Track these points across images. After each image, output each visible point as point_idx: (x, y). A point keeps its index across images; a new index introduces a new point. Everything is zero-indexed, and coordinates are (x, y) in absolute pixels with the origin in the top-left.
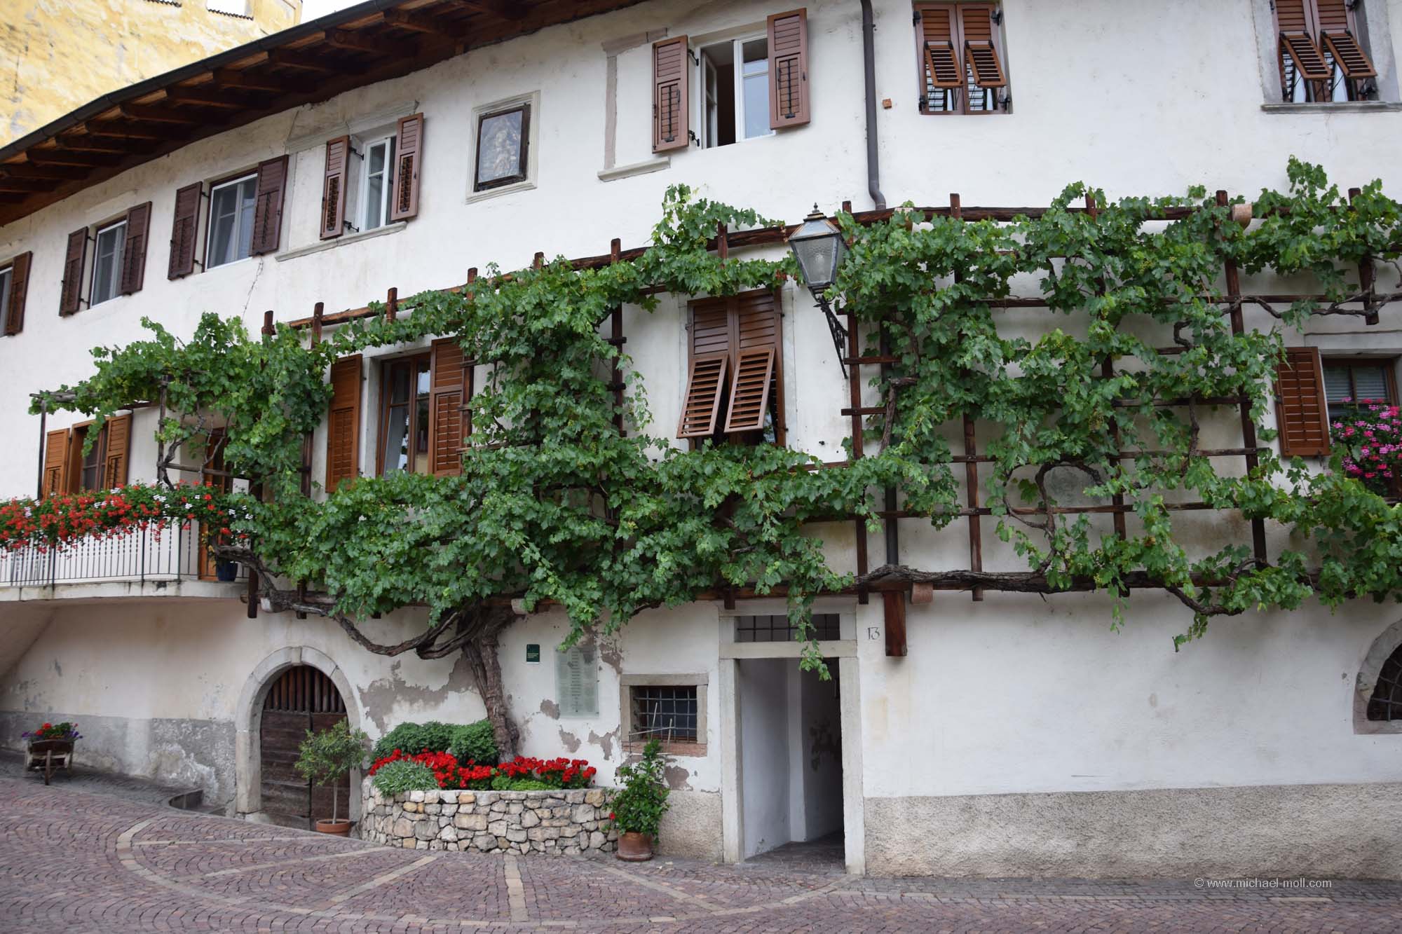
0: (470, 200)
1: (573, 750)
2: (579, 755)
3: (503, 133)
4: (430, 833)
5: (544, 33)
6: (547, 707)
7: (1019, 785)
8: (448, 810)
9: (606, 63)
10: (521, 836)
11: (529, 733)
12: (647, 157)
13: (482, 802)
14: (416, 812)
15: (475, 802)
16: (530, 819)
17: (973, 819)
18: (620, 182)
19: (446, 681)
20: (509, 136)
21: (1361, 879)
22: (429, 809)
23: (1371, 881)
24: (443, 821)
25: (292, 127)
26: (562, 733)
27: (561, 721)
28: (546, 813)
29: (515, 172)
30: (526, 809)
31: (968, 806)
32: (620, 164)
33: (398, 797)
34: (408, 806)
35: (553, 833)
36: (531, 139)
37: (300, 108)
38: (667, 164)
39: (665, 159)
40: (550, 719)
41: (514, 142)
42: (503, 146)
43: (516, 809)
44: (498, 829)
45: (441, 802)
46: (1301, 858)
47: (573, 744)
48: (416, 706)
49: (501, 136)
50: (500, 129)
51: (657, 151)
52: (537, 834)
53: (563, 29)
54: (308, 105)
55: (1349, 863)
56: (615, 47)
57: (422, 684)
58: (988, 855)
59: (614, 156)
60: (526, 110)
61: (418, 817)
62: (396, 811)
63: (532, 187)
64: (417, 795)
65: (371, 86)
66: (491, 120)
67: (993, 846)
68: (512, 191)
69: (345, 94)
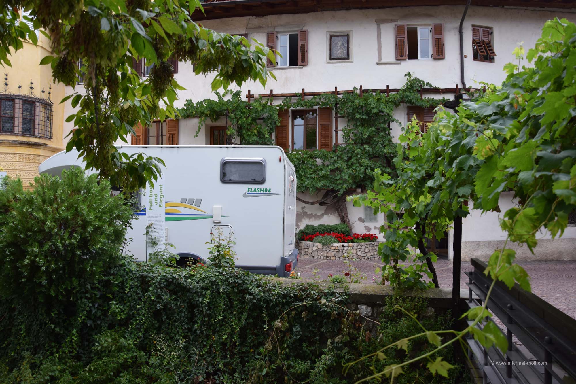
0: (329, 63)
1: (369, 231)
2: (371, 233)
3: (339, 42)
4: (340, 255)
5: (353, 11)
6: (360, 219)
7: (489, 239)
8: (345, 248)
9: (376, 27)
10: (365, 255)
11: (354, 227)
12: (393, 59)
13: (355, 246)
14: (336, 249)
15: (353, 246)
16: (367, 250)
17: (479, 247)
18: (383, 66)
19: (323, 212)
20: (343, 44)
21: (557, 260)
22: (339, 248)
23: (559, 261)
24: (344, 252)
25: (248, 24)
26: (365, 227)
27: (365, 223)
28: (371, 249)
29: (346, 57)
30: (366, 247)
31: (478, 244)
32: (383, 61)
33: (328, 246)
34: (332, 248)
35: (372, 254)
36: (350, 46)
37: (251, 17)
38: (400, 63)
39: (399, 62)
40: (361, 223)
41: (345, 47)
42: (341, 47)
43: (363, 247)
44: (359, 253)
45: (343, 246)
46: (546, 256)
47: (369, 229)
48: (311, 220)
49: (339, 44)
50: (339, 41)
51: (397, 59)
52: (369, 254)
53: (360, 12)
54: (254, 17)
55: (555, 257)
56: (379, 22)
57: (314, 213)
58: (481, 256)
59: (381, 57)
60: (348, 36)
61: (336, 251)
62: (328, 250)
63: (352, 62)
64: (335, 245)
65: (282, 15)
66: (335, 37)
67: (483, 254)
68: (345, 62)
69: (271, 16)
